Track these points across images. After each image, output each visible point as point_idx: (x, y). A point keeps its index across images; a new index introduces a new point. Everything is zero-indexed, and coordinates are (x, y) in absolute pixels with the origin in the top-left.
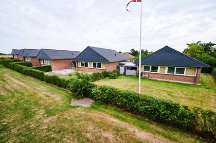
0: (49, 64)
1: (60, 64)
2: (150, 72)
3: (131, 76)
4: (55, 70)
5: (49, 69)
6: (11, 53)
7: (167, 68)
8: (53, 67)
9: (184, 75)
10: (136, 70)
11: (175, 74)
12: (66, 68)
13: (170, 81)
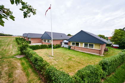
0: (30, 40)
1: (35, 41)
2: (75, 46)
3: (66, 48)
4: (33, 43)
5: (30, 42)
6: (22, 36)
7: (84, 44)
8: (32, 42)
9: (94, 49)
10: (68, 44)
11: (88, 48)
12: (38, 42)
13: (86, 52)
